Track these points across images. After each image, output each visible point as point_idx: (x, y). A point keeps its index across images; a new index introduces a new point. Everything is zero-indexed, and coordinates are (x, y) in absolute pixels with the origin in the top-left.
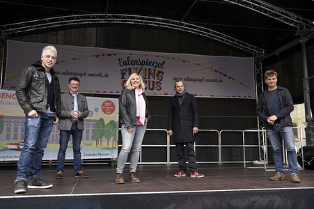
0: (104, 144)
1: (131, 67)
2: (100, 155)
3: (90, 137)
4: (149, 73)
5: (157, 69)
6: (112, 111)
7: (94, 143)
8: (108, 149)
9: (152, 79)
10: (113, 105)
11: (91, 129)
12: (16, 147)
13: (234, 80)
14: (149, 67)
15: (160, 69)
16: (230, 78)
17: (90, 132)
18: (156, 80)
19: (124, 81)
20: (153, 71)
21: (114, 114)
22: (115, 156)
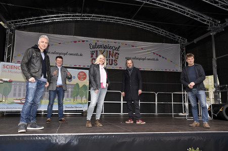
0: (79, 100)
1: (98, 49)
2: (76, 107)
3: (70, 96)
4: (110, 54)
5: (115, 51)
6: (85, 78)
7: (72, 100)
8: (81, 104)
9: (111, 58)
10: (85, 74)
11: (70, 90)
12: (19, 101)
13: (166, 59)
14: (109, 50)
15: (117, 52)
16: (163, 58)
17: (70, 92)
18: (114, 59)
19: (93, 59)
20: (112, 53)
21: (85, 81)
22: (86, 108)
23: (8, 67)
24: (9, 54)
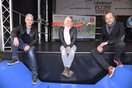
0: (91, 33)
1: (99, 5)
3: (86, 31)
4: (106, 7)
5: (109, 5)
6: (93, 21)
7: (87, 33)
9: (106, 9)
10: (94, 19)
11: (86, 28)
14: (105, 4)
15: (110, 5)
17: (86, 29)
18: (108, 9)
19: (96, 10)
20: (107, 6)
22: (94, 37)
23: (56, 17)
24: (54, 11)
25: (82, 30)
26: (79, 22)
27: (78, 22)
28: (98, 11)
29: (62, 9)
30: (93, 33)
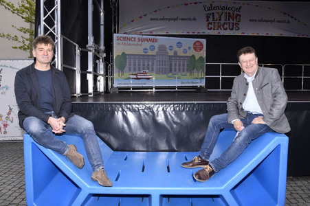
0: (196, 75)
1: (214, 11)
2: (193, 83)
3: (185, 70)
4: (229, 16)
5: (236, 13)
6: (201, 49)
7: (188, 74)
8: (197, 78)
9: (231, 21)
10: (201, 44)
11: (186, 63)
12: (135, 77)
13: (299, 21)
14: (228, 11)
15: (238, 13)
16: (296, 19)
17: (186, 65)
18: (235, 22)
19: (209, 23)
20: (232, 14)
21: (202, 51)
22: (203, 84)
23: (121, 39)
24: (115, 25)
25: (177, 67)
26: (171, 50)
27: (168, 50)
28: (212, 26)
29: (133, 21)
30: (200, 74)
